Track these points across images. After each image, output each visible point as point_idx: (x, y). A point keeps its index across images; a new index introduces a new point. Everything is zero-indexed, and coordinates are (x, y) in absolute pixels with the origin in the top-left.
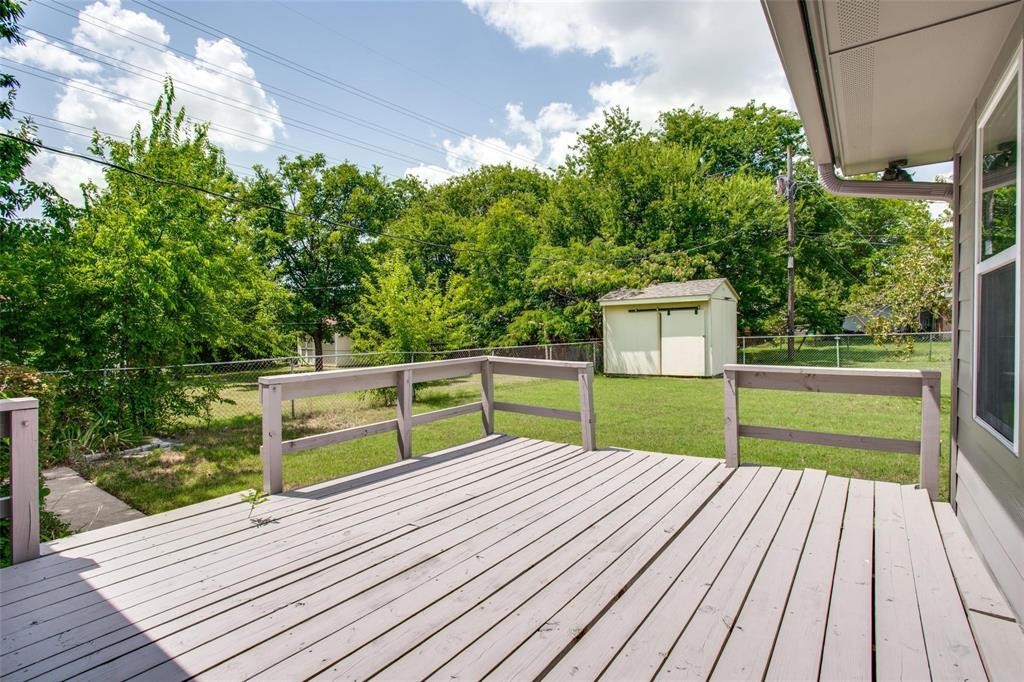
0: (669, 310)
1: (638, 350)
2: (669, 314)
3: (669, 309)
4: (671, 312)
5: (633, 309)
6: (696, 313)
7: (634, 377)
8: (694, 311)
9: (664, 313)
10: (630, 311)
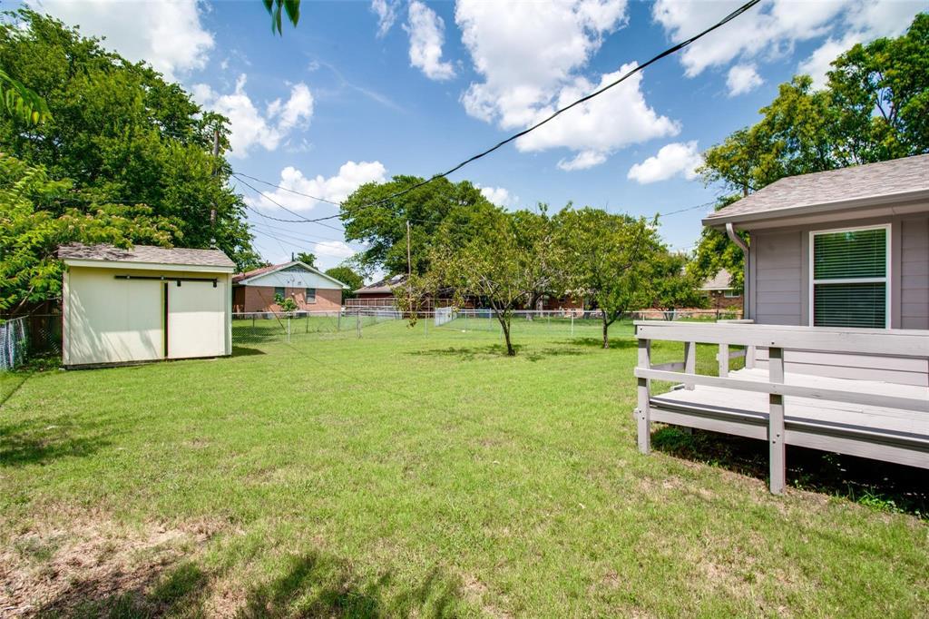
0: (179, 281)
1: (128, 329)
2: (179, 285)
3: (180, 278)
4: (182, 283)
5: (121, 275)
6: (215, 286)
7: (121, 365)
8: (212, 283)
9: (173, 285)
10: (117, 277)
